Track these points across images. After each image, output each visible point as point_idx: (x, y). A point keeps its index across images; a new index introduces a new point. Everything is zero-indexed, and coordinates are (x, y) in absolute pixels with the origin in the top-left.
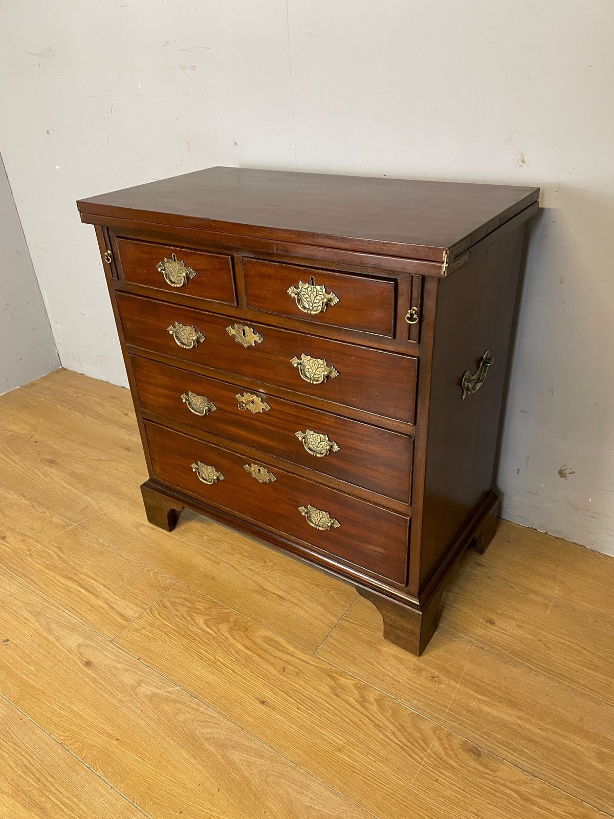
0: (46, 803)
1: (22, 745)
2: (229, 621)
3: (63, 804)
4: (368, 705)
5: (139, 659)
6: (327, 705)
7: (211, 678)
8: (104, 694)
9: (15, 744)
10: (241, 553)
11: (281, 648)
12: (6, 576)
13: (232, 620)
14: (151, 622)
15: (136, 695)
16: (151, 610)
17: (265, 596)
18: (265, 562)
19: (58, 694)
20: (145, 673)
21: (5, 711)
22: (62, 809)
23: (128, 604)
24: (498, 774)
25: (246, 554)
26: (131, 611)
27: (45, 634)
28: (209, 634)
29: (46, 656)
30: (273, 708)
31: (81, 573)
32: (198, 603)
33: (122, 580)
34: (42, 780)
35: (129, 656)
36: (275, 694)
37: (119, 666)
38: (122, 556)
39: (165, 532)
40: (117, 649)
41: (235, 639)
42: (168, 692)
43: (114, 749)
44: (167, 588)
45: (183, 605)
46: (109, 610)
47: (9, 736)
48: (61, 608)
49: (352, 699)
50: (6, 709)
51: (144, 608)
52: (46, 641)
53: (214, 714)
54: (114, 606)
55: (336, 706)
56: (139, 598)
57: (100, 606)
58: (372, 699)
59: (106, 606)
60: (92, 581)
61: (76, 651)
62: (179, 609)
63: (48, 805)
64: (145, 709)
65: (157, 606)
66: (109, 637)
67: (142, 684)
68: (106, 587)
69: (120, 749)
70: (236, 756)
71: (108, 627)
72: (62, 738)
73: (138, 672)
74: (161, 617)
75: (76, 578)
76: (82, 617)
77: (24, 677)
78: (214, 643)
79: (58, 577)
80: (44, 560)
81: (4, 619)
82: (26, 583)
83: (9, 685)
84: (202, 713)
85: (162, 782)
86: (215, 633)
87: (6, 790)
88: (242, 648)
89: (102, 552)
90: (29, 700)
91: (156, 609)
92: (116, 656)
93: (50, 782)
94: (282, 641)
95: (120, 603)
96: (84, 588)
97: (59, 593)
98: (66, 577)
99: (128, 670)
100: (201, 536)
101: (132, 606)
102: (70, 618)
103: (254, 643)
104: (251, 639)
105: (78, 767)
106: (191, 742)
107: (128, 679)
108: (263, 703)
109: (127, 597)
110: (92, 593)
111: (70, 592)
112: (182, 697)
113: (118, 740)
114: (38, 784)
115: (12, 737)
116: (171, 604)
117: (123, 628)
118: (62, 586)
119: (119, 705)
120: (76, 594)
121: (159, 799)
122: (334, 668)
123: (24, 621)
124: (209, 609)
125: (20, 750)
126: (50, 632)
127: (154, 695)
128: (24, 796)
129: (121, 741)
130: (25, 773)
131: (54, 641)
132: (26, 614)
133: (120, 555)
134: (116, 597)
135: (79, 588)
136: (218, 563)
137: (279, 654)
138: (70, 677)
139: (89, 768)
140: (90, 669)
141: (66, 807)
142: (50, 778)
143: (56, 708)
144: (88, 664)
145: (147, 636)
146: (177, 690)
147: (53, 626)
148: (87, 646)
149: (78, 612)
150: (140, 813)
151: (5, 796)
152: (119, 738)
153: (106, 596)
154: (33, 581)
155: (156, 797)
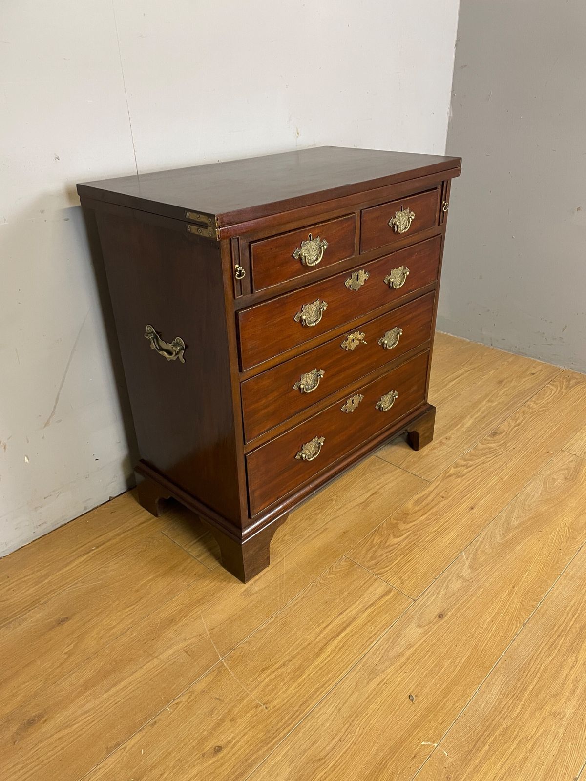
0: (576, 628)
1: (531, 654)
2: (397, 524)
3: (574, 616)
4: (469, 465)
5: (436, 579)
6: (471, 480)
7: (453, 534)
8: (473, 600)
9: (531, 660)
10: (317, 514)
11: (425, 497)
12: (302, 724)
13: (395, 522)
14: (393, 574)
15: (471, 579)
16: (379, 574)
17: (371, 502)
18: (332, 500)
19: (476, 635)
20: (450, 574)
21: (498, 677)
22: (578, 616)
23: (369, 592)
24: (506, 429)
25: (318, 511)
26: (379, 588)
27: (403, 659)
28: (409, 535)
29: (432, 653)
30: (476, 504)
31: (315, 640)
32: (374, 542)
33: (334, 600)
34: (558, 633)
35: (432, 586)
36: (464, 503)
37: (443, 592)
38: (297, 603)
39: (267, 569)
40: (424, 596)
41: (415, 521)
42: (467, 559)
43: (522, 588)
44: (352, 564)
45: (375, 552)
46: (375, 607)
47: (524, 667)
48: (366, 651)
49: (465, 470)
50: (496, 677)
51: (376, 579)
52: (413, 657)
53: (484, 533)
54: (370, 603)
55: (471, 477)
56: (362, 584)
57: (369, 615)
58: (465, 463)
59: (369, 610)
60: (330, 627)
61: (426, 628)
62: (379, 554)
63: (578, 626)
64: (484, 572)
65: (374, 570)
66: (411, 602)
67: (461, 575)
68: (341, 613)
69: (521, 585)
70: (515, 522)
71: (398, 605)
72: (518, 625)
73: (449, 578)
74: (387, 566)
75: (321, 644)
76: (383, 628)
77: (458, 668)
78: (418, 532)
79: (316, 663)
80: (282, 684)
81: (377, 709)
82: (320, 697)
83: (468, 680)
84: (484, 539)
85: (541, 559)
86: (409, 531)
87: (574, 658)
88: (424, 517)
89: (285, 624)
90: (484, 659)
91: (378, 570)
92: (432, 595)
93: (559, 627)
94: (416, 497)
95: (367, 599)
96: (340, 633)
97: (343, 656)
98: (318, 655)
99: (447, 586)
100: (283, 541)
101: (371, 589)
102: (381, 640)
103: (419, 511)
104: (416, 512)
105: (541, 611)
106: (508, 545)
107: (456, 585)
108: (472, 508)
109: (360, 594)
110: (348, 626)
111: (343, 646)
112: (471, 550)
113: (513, 587)
114: (563, 636)
115: (525, 664)
116: (372, 560)
117: (399, 593)
118: (332, 656)
119: (482, 589)
120: (348, 639)
121: (554, 561)
122: (442, 475)
123: (384, 685)
124: (382, 536)
125: (536, 655)
126: (401, 654)
127: (470, 567)
128: (575, 644)
129: (515, 585)
130: (555, 648)
131: (412, 649)
132: (373, 685)
133: (294, 606)
134: (358, 603)
135: (339, 638)
136: (327, 529)
137: (430, 498)
138: (456, 629)
139: (541, 603)
140: (447, 614)
141: (575, 614)
142: (556, 628)
143: (490, 634)
144: (441, 616)
145: (410, 575)
146: (465, 554)
147: (392, 654)
148: (419, 620)
149: (375, 634)
150: (566, 570)
151: (579, 658)
152: (512, 586)
153: (354, 612)
154: (318, 689)
155: (553, 562)
